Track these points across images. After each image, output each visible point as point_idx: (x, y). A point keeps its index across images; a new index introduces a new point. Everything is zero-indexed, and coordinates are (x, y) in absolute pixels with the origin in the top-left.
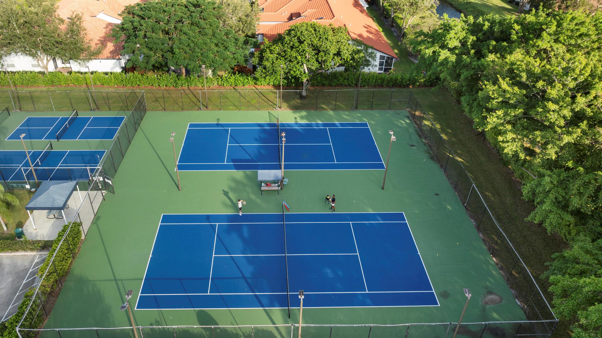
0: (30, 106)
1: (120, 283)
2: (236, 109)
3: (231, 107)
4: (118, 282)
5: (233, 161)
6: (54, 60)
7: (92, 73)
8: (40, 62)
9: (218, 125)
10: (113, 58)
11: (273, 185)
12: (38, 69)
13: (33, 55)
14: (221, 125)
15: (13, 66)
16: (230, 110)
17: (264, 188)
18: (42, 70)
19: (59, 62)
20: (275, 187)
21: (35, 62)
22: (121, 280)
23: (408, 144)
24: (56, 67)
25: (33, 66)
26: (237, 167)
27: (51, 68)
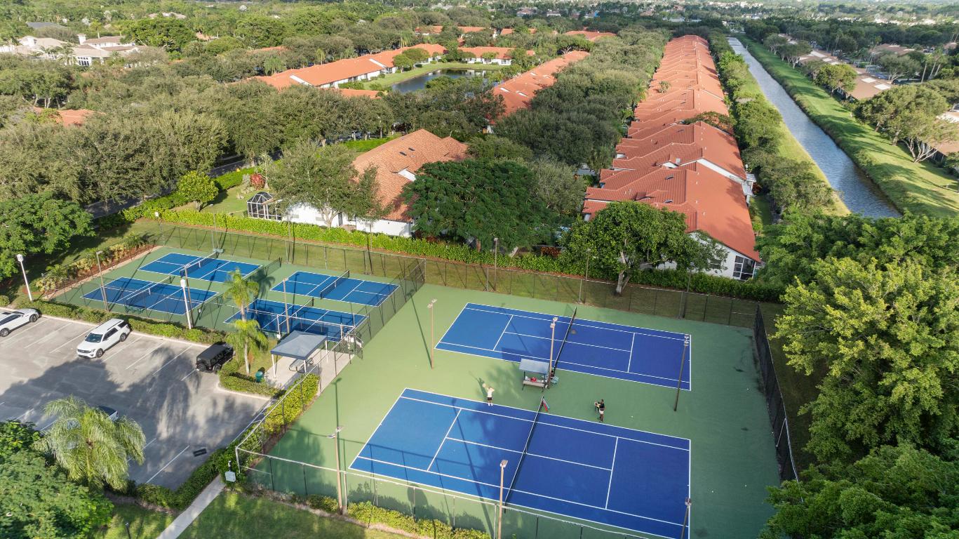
0: (303, 261)
1: (341, 442)
2: (529, 296)
3: (523, 293)
4: (340, 441)
5: (504, 350)
6: (340, 214)
7: (376, 235)
8: (325, 216)
9: (500, 310)
10: (403, 221)
11: (539, 381)
12: (321, 223)
13: (319, 208)
14: (504, 311)
15: (297, 217)
16: (522, 296)
17: (527, 381)
18: (326, 225)
19: (345, 219)
20: (540, 383)
21: (320, 216)
22: (344, 440)
23: (735, 368)
24: (341, 223)
25: (317, 219)
26: (505, 357)
27: (335, 222)
